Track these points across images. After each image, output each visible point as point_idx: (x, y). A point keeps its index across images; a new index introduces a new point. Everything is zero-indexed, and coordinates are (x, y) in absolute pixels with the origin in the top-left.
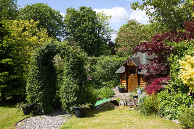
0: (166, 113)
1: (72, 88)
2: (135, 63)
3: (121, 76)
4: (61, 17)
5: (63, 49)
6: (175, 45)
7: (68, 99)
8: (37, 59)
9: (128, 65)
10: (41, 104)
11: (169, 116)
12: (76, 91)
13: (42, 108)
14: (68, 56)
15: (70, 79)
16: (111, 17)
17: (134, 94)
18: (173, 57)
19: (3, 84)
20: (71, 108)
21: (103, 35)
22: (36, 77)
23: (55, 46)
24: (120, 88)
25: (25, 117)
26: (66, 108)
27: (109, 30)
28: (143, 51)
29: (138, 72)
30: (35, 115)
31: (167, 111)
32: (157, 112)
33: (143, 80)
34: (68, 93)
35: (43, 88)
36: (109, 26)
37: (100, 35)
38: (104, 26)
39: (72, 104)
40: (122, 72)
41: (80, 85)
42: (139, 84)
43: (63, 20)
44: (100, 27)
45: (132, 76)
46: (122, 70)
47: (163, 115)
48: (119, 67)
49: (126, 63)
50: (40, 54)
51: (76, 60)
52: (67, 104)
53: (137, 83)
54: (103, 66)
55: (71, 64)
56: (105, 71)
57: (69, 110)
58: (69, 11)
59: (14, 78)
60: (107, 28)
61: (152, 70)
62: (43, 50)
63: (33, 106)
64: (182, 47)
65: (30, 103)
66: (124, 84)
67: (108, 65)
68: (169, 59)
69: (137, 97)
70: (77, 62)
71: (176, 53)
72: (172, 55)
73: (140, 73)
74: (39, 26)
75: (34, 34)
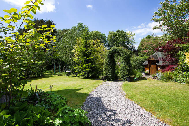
0: (177, 80)
1: (125, 68)
2: (155, 58)
3: (146, 66)
4: (106, 37)
5: (121, 50)
6: (182, 45)
7: (123, 73)
8: (108, 55)
9: (150, 59)
10: (110, 76)
11: (180, 82)
12: (127, 69)
13: (111, 77)
14: (123, 53)
15: (124, 64)
16: (135, 34)
17: (155, 75)
18: (181, 53)
19: (89, 69)
20: (125, 78)
21: (130, 45)
22: (108, 64)
23: (117, 49)
24: (145, 72)
25: (103, 81)
26: (122, 78)
27: (134, 42)
28: (160, 51)
29: (157, 64)
30: (108, 81)
31: (178, 79)
32: (172, 80)
33: (160, 68)
34: (124, 70)
35: (111, 69)
36: (134, 40)
37: (128, 46)
38: (130, 40)
39: (126, 76)
40: (146, 64)
41: (129, 67)
42: (157, 70)
43: (107, 38)
44: (128, 41)
45: (152, 66)
46: (146, 63)
47: (176, 82)
48: (143, 62)
49: (149, 59)
50: (110, 53)
51: (127, 55)
52: (123, 76)
53: (156, 69)
54: (134, 61)
55: (125, 57)
56: (136, 64)
57: (124, 78)
58: (111, 33)
59: (93, 66)
60: (133, 41)
61: (167, 61)
62: (111, 51)
63: (106, 77)
64: (186, 47)
65: (105, 75)
66: (147, 71)
67: (137, 61)
68: (178, 54)
69: (157, 77)
70: (127, 56)
71: (183, 50)
72: (180, 52)
73: (158, 64)
74: (100, 42)
75: (98, 46)
